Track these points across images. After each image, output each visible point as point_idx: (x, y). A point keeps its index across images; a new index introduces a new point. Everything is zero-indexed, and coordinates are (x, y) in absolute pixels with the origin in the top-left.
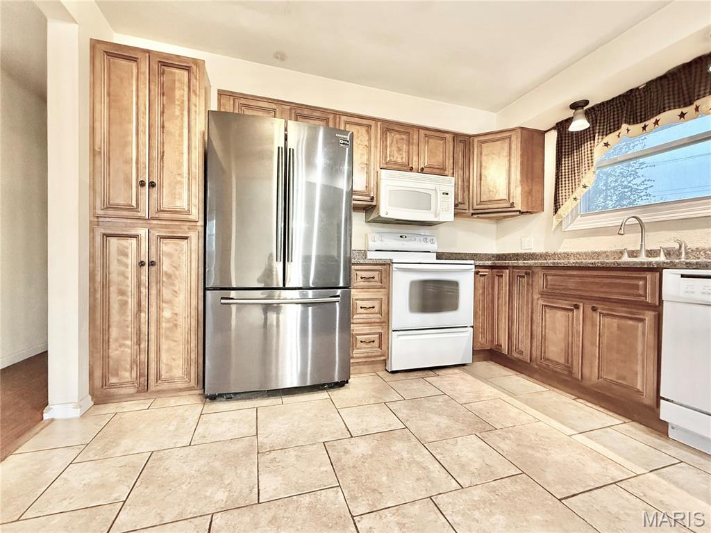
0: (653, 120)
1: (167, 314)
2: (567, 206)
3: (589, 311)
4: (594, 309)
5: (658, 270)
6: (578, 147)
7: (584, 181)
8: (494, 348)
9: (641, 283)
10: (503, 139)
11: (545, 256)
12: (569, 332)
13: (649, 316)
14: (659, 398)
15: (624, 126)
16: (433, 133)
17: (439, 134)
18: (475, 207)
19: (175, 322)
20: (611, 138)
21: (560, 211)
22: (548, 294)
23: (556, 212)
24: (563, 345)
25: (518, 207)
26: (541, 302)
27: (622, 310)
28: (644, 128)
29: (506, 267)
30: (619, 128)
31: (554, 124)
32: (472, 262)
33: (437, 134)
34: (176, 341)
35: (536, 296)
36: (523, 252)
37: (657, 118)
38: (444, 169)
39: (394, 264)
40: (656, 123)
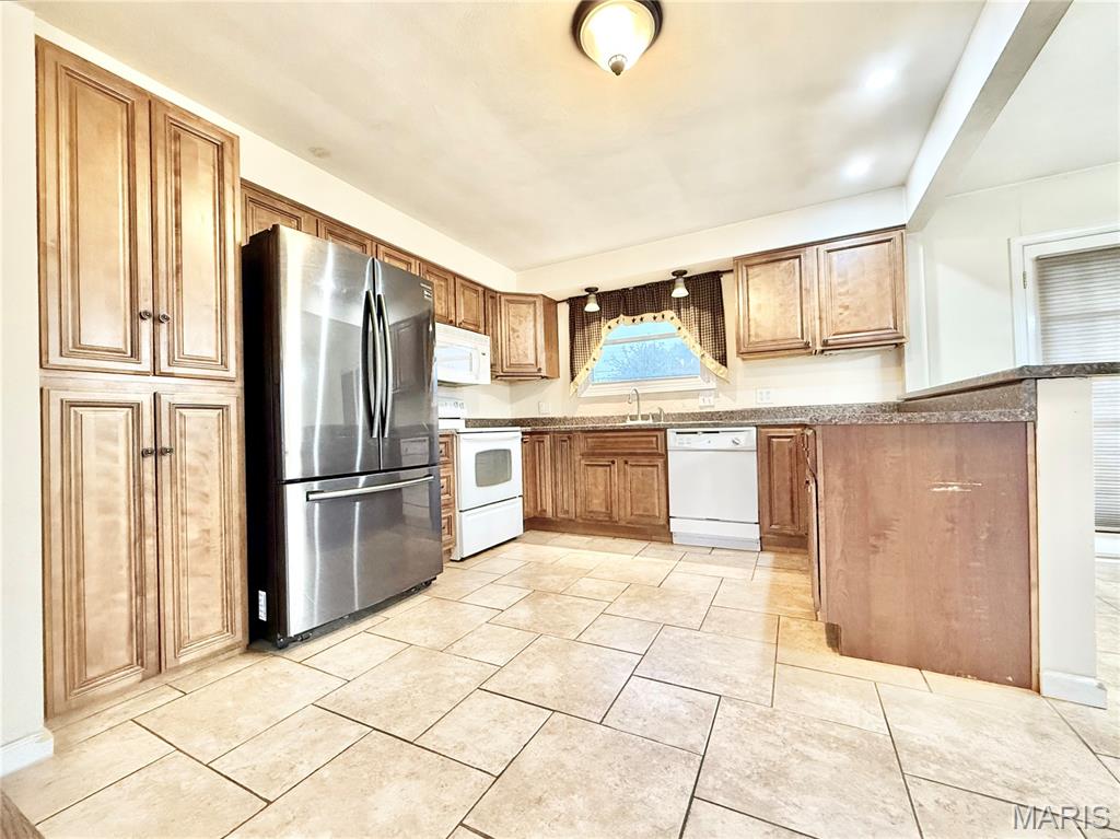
0: (639, 317)
1: (193, 533)
2: (582, 375)
3: (622, 464)
4: (626, 463)
5: (664, 430)
6: (588, 324)
7: (594, 355)
8: (537, 514)
9: (654, 439)
10: (529, 303)
11: (564, 420)
12: (609, 484)
13: (660, 462)
14: (669, 517)
15: (622, 316)
16: (468, 284)
17: (471, 285)
18: (505, 369)
19: (207, 544)
20: (612, 322)
21: (576, 379)
22: (589, 454)
23: (573, 379)
24: (603, 496)
25: (543, 373)
26: (583, 462)
27: (645, 461)
28: (634, 320)
29: (546, 433)
30: (618, 316)
31: (566, 298)
32: (518, 428)
33: (472, 286)
34: (209, 576)
35: (578, 458)
36: (541, 416)
37: (643, 316)
38: (477, 326)
39: (461, 435)
40: (642, 319)
